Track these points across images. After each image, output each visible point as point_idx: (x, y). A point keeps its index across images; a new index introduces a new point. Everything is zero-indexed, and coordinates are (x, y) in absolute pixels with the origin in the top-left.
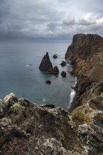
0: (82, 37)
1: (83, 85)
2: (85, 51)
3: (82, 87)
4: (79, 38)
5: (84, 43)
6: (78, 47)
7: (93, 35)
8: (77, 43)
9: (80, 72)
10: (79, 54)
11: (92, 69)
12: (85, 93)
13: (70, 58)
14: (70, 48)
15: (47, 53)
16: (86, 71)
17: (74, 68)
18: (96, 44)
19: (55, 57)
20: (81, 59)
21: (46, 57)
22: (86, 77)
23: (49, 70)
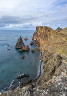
0: (41, 28)
2: (44, 36)
4: (39, 28)
6: (40, 33)
7: (47, 27)
8: (39, 31)
10: (41, 37)
13: (36, 39)
14: (35, 34)
15: (21, 37)
16: (46, 47)
17: (39, 46)
18: (49, 31)
19: (26, 39)
20: (42, 40)
21: (20, 39)
22: (47, 51)
23: (23, 49)
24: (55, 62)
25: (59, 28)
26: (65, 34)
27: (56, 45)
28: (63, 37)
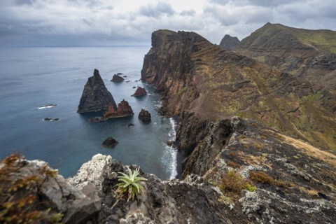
0: (168, 36)
1: (189, 133)
2: (179, 65)
3: (188, 137)
4: (164, 38)
5: (175, 48)
7: (188, 33)
8: (162, 48)
9: (178, 107)
10: (170, 71)
11: (199, 98)
12: (196, 149)
13: (153, 78)
14: (149, 60)
15: (96, 72)
16: (188, 103)
17: (165, 100)
18: (195, 49)
19: (118, 79)
20: (174, 79)
21: (93, 80)
22: (191, 115)
23: (107, 113)
24: (213, 146)
25: (227, 37)
26: (248, 56)
27: (218, 94)
28: (242, 67)
